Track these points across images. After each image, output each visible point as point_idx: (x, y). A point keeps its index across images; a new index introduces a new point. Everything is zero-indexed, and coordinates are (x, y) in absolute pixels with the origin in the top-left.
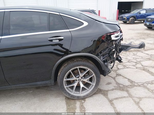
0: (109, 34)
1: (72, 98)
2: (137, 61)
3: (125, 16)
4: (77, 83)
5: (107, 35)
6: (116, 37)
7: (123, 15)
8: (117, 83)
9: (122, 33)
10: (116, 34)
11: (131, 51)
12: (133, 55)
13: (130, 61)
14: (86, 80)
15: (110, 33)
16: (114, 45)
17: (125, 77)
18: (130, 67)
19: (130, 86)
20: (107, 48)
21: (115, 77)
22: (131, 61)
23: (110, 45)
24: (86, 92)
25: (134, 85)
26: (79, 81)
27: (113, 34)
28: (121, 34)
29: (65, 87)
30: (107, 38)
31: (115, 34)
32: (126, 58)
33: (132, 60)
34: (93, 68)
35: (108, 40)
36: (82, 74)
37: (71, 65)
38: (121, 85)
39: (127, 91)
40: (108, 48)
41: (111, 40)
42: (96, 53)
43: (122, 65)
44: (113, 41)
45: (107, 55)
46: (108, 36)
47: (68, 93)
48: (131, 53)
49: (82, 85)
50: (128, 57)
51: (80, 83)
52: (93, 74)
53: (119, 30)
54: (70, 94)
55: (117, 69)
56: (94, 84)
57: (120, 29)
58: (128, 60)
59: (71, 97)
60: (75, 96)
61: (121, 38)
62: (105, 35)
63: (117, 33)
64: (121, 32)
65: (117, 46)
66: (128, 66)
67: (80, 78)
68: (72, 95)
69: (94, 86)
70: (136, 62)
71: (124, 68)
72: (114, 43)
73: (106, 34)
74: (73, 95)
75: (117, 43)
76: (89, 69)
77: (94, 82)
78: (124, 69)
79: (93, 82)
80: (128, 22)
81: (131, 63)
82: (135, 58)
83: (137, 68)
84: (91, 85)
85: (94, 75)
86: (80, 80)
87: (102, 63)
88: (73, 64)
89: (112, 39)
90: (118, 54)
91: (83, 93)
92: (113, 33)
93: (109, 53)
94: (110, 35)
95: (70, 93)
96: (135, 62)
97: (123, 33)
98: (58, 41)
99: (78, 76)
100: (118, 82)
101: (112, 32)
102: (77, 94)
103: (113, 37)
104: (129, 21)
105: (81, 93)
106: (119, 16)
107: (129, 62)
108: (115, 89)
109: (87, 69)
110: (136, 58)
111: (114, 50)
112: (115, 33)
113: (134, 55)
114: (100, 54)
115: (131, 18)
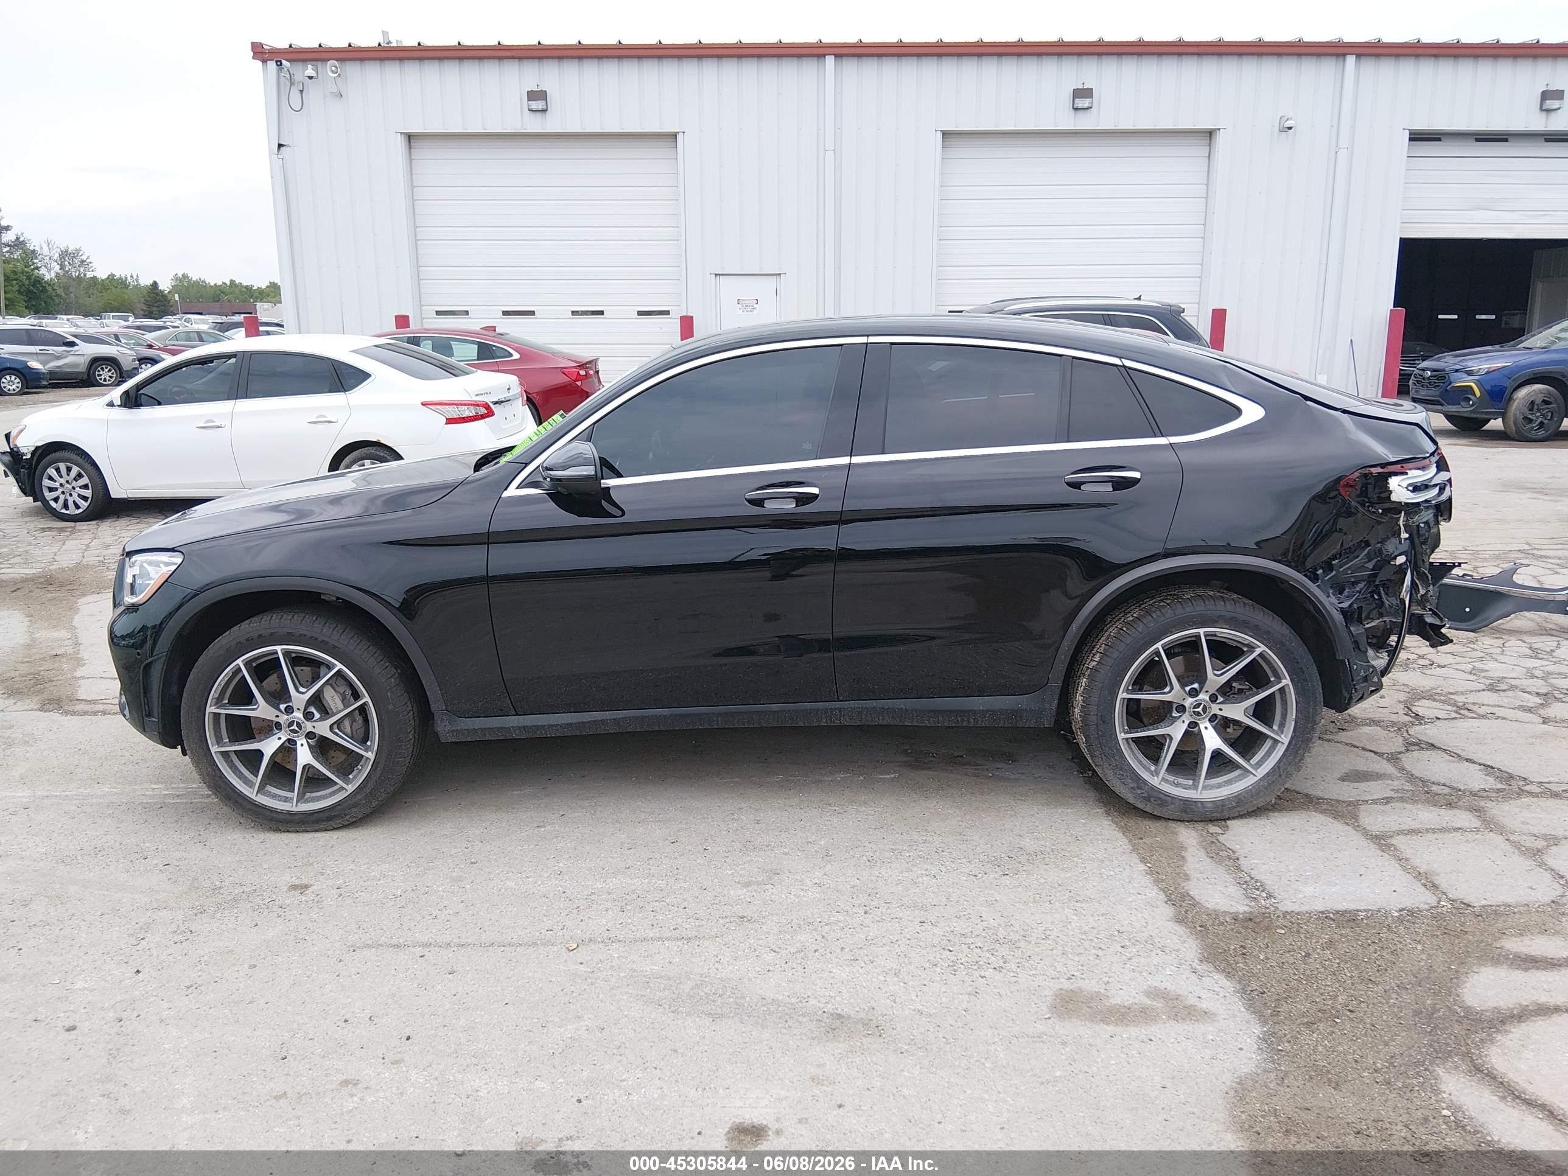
0: (1380, 470)
1: (1148, 809)
2: (1552, 685)
3: (1470, 373)
4: (1187, 723)
5: (1365, 475)
6: (1416, 488)
7: (1448, 361)
8: (1411, 778)
9: (1449, 471)
10: (1416, 476)
11: (1512, 632)
12: (1526, 656)
13: (1504, 687)
14: (1238, 711)
15: (1383, 465)
16: (1404, 535)
17: (1463, 754)
18: (1500, 712)
19: (1494, 795)
20: (1364, 549)
21: (1401, 753)
22: (1512, 688)
23: (1381, 531)
24: (1229, 782)
25: (1523, 790)
26: (1198, 714)
27: (1396, 474)
28: (1443, 476)
29: (1121, 736)
30: (1364, 493)
31: (1411, 473)
32: (1474, 668)
33: (1513, 682)
34: (1283, 644)
35: (1372, 504)
36: (1216, 672)
37: (1169, 613)
38: (1435, 788)
39: (1478, 811)
40: (1368, 544)
41: (1387, 505)
42: (1309, 564)
43: (1443, 702)
44: (1399, 507)
45: (1361, 585)
46: (1372, 481)
47: (1134, 772)
48: (1515, 645)
49: (1212, 740)
50: (1490, 665)
51: (1202, 727)
52: (1279, 679)
53: (1432, 454)
54: (1145, 782)
55: (1407, 719)
56: (1285, 739)
57: (1438, 448)
58: (1488, 682)
59: (1147, 799)
60: (1167, 795)
61: (1444, 497)
62: (1357, 474)
63: (1423, 468)
64: (1442, 465)
65: (1416, 541)
66: (1482, 710)
67: (1204, 697)
68: (1153, 788)
69: (1280, 751)
70: (1543, 691)
71: (1455, 715)
72: (1401, 523)
73: (1363, 471)
74: (1160, 791)
75: (1418, 526)
76: (1261, 648)
77: (1282, 725)
78: (1459, 723)
79: (1275, 727)
80: (1496, 424)
81: (1510, 693)
82: (1537, 673)
83: (1545, 721)
84: (1268, 744)
85: (1286, 681)
86: (1205, 709)
87: (1338, 617)
88: (1180, 610)
89: (1394, 498)
90: (1422, 592)
91: (1212, 787)
92: (1400, 467)
93: (1375, 576)
94: (1384, 478)
95: (1145, 775)
96: (1538, 694)
97: (1454, 473)
98: (1109, 488)
99: (1196, 686)
100: (1418, 774)
101: (1393, 460)
102: (1180, 789)
103: (1399, 488)
104: (1503, 415)
105: (1205, 788)
106: (1412, 364)
107: (1492, 688)
108: (1402, 799)
109: (1252, 648)
110: (1549, 673)
111: (1401, 560)
112: (1410, 465)
113: (1535, 653)
114: (1325, 573)
115: (1523, 392)
